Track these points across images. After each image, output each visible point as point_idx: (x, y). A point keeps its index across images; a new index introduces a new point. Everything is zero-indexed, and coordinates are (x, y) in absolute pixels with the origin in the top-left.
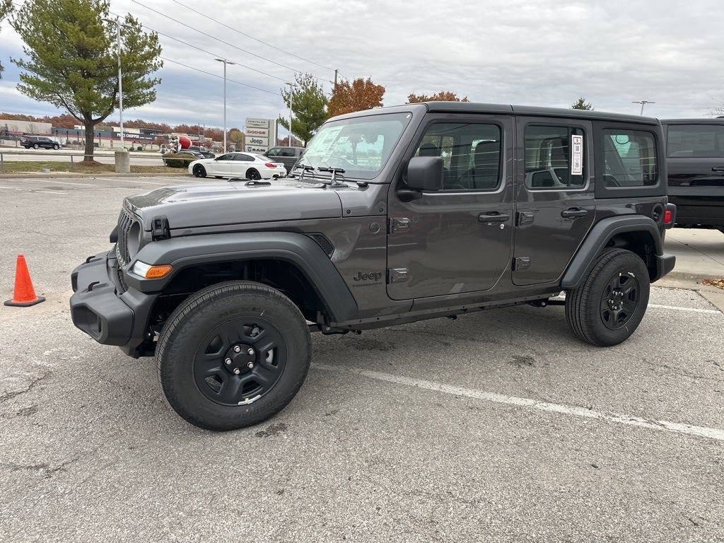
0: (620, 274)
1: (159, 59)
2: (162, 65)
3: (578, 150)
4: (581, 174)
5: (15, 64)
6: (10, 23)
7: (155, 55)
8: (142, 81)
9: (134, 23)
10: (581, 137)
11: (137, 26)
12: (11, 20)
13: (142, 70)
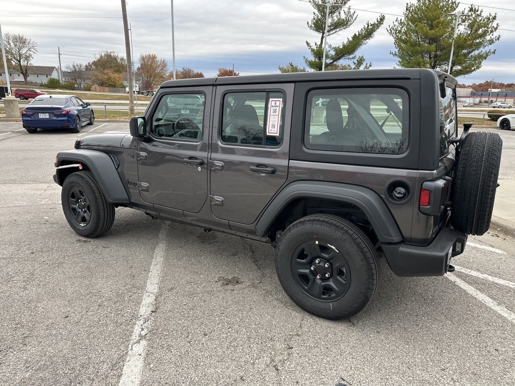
0: (317, 242)
1: (496, 34)
2: (498, 39)
3: (275, 112)
4: (278, 135)
5: (392, 55)
6: (388, 31)
7: (492, 31)
8: (479, 53)
9: (476, 11)
10: (281, 100)
11: (479, 13)
12: (389, 29)
13: (478, 46)
